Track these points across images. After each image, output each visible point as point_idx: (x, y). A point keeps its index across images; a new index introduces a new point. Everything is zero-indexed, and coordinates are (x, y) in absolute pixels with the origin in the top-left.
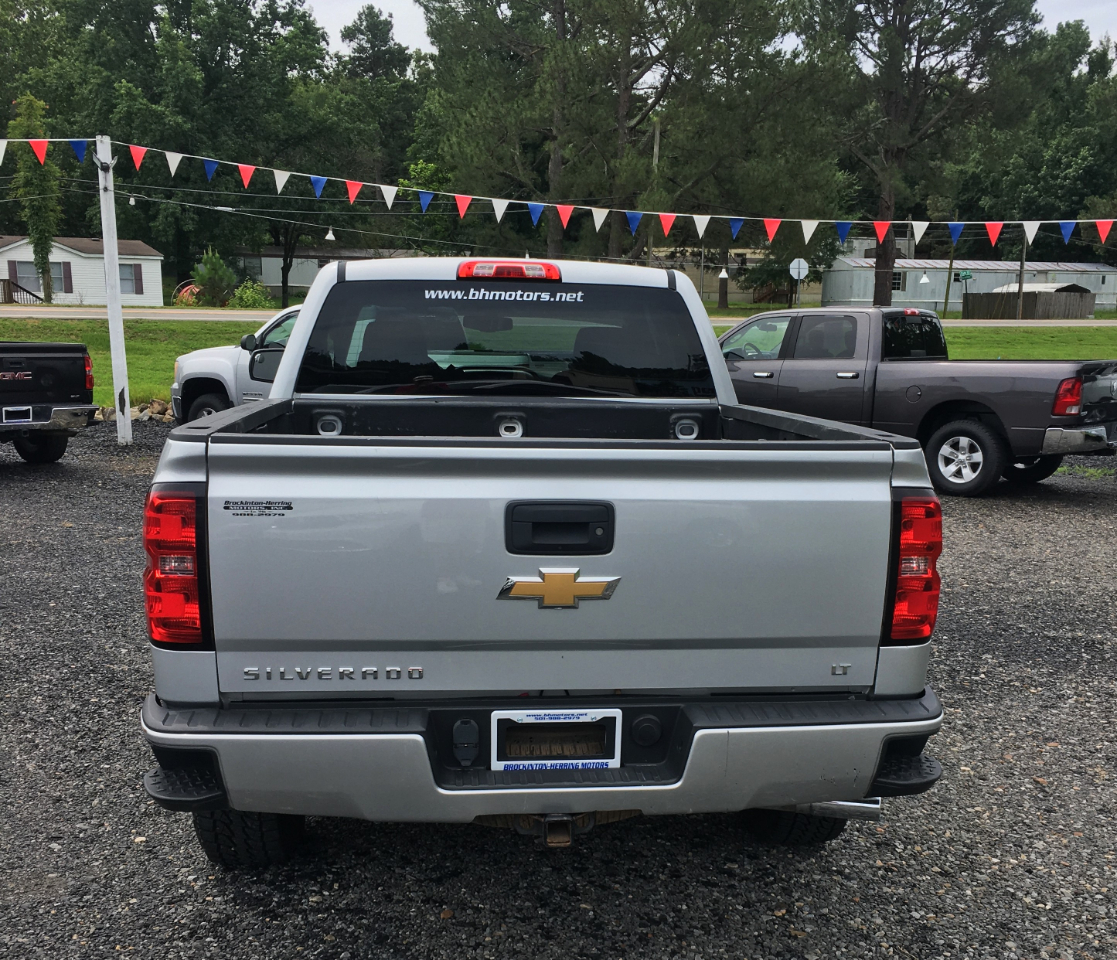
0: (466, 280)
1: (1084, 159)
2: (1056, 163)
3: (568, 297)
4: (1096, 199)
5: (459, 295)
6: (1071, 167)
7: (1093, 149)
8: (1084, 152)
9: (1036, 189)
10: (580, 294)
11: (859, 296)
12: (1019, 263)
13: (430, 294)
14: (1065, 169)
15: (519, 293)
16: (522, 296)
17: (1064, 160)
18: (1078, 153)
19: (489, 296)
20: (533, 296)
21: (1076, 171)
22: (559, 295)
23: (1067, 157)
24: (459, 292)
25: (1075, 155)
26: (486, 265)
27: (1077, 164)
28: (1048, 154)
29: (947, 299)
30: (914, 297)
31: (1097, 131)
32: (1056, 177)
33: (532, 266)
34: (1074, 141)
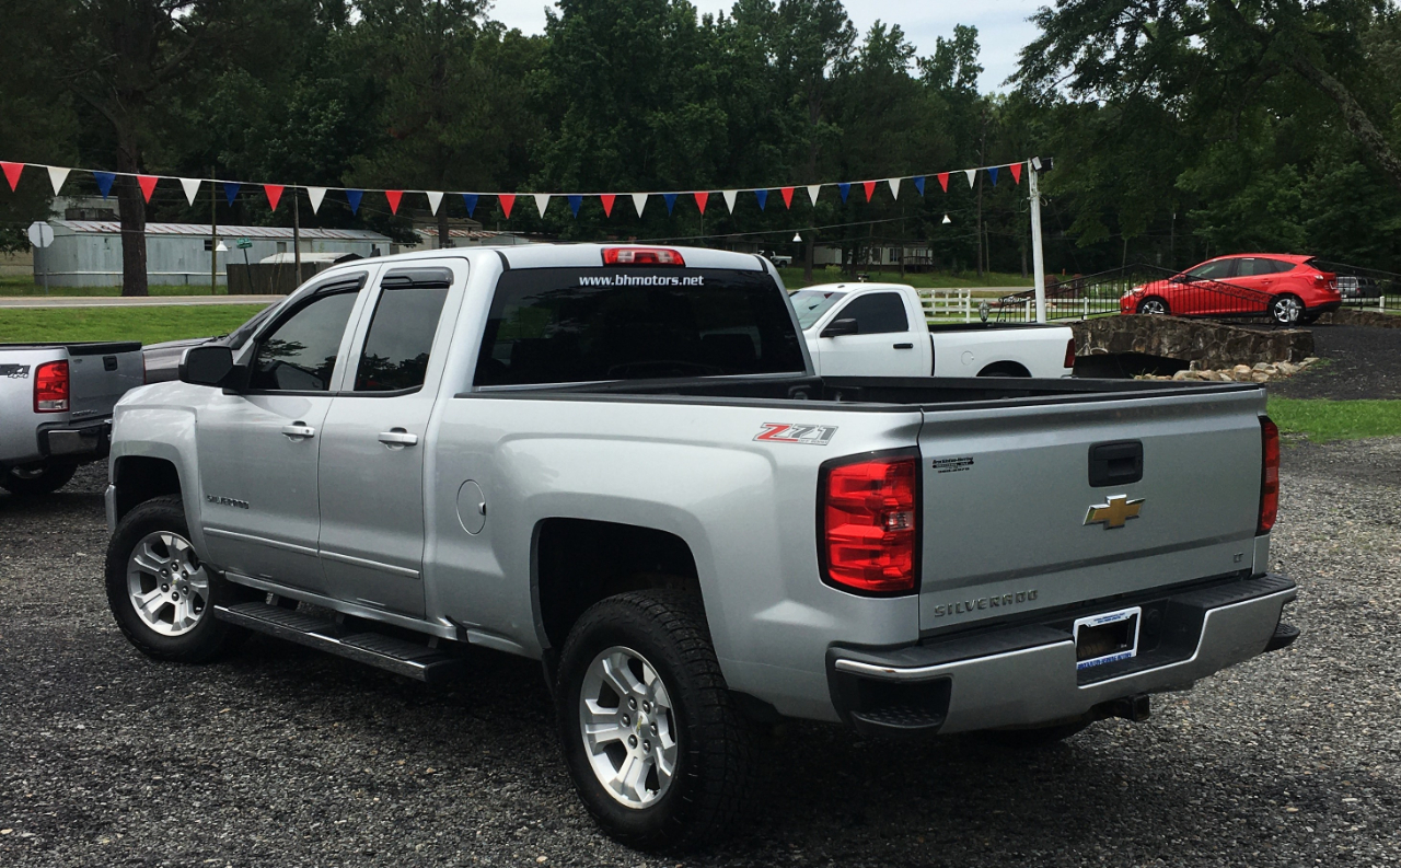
0: (611, 265)
1: (335, 113)
2: (302, 117)
3: (692, 281)
4: (361, 159)
5: (607, 281)
6: (321, 122)
7: (343, 102)
8: (333, 105)
9: (284, 145)
10: (701, 278)
11: (87, 269)
12: (292, 230)
13: (583, 281)
14: (315, 124)
15: (655, 278)
16: (657, 281)
17: (312, 114)
18: (327, 106)
19: (632, 281)
20: (666, 281)
21: (326, 126)
22: (685, 279)
23: (315, 110)
24: (607, 279)
25: (324, 108)
26: (628, 250)
27: (327, 118)
28: (292, 106)
29: (214, 270)
30: (158, 269)
31: (345, 84)
32: (305, 133)
33: (662, 251)
34: (321, 93)
